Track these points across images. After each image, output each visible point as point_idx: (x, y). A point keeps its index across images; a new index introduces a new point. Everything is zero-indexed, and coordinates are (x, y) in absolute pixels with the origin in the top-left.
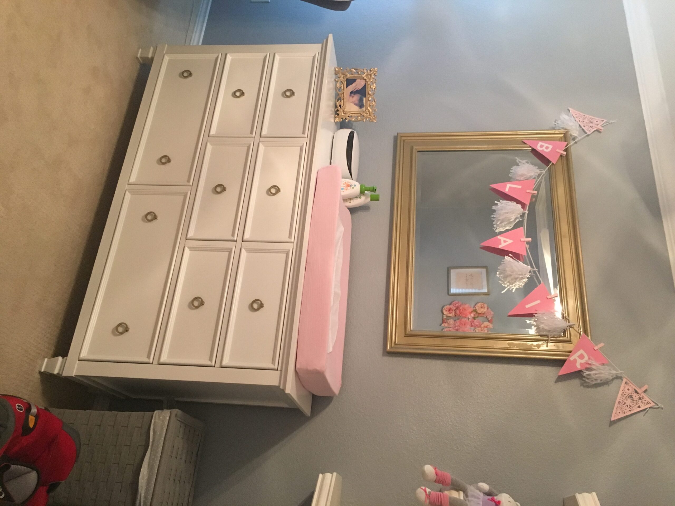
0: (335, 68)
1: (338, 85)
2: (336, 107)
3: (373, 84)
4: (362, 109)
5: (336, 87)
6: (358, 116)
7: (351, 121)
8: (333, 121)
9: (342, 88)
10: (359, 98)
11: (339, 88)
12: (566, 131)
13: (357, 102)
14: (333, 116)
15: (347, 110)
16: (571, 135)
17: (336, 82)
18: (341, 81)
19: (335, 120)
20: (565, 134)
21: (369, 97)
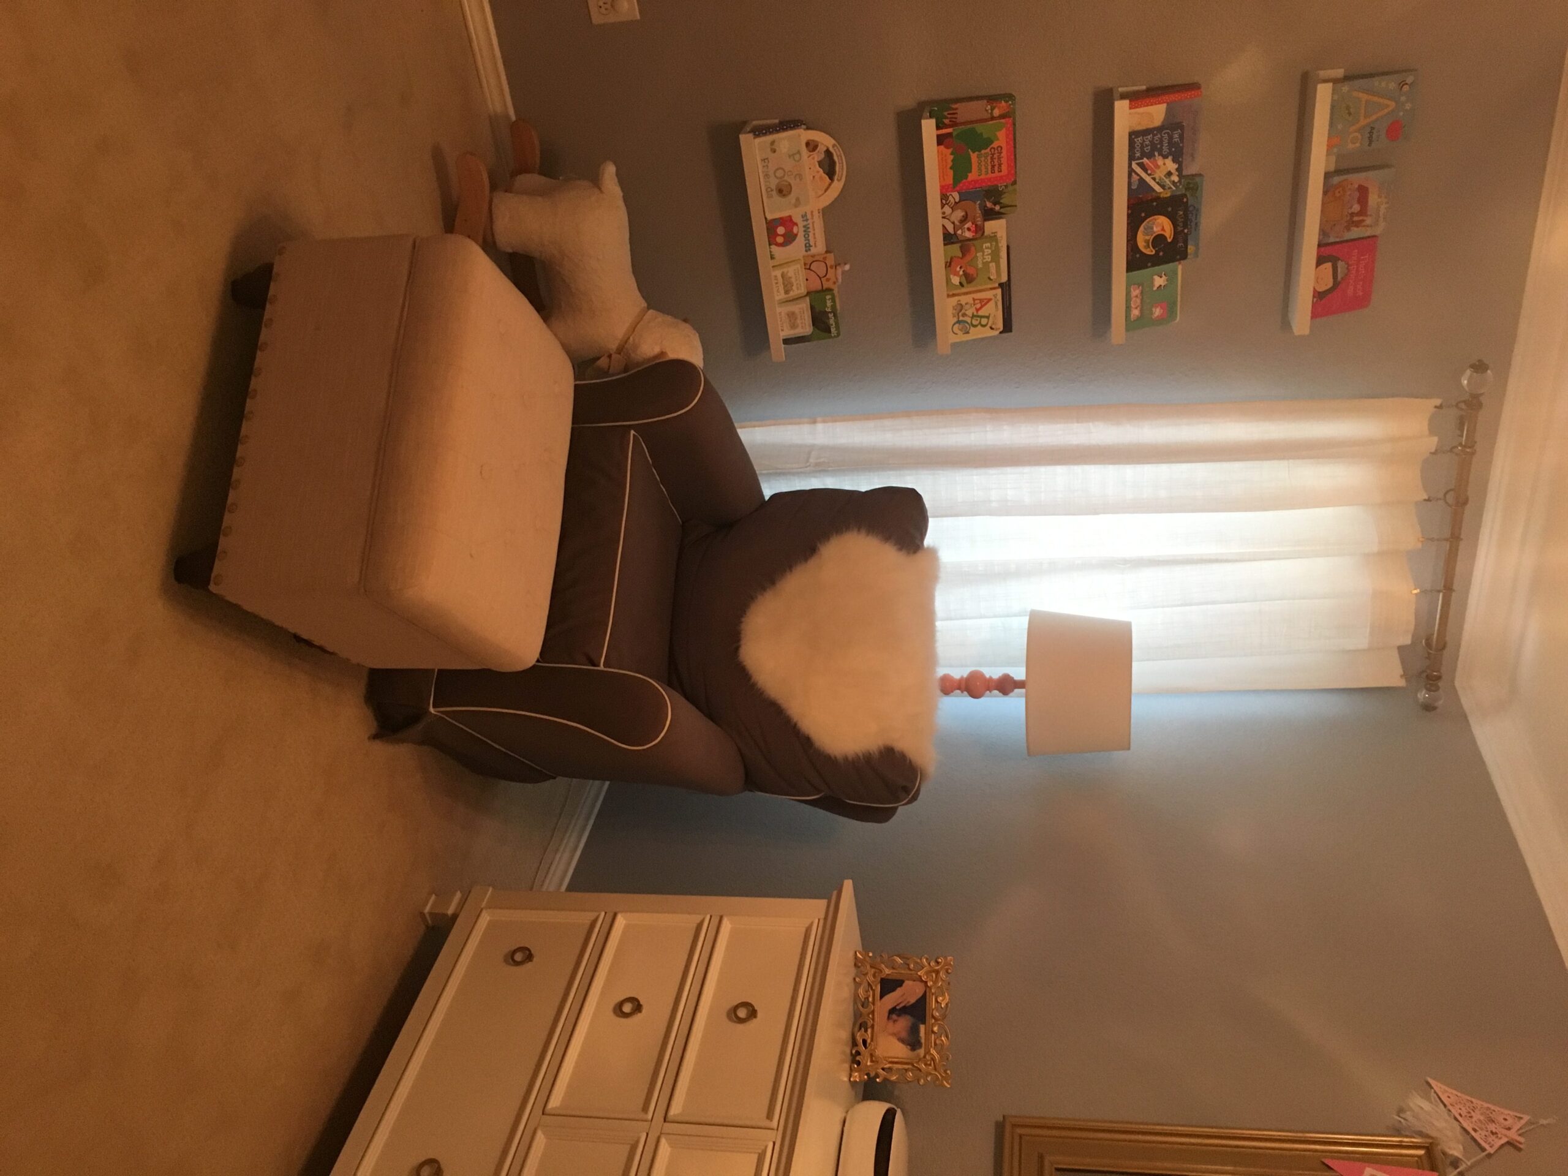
0: (856, 953)
1: (861, 991)
2: (854, 1043)
3: (943, 995)
4: (916, 1052)
5: (856, 996)
6: (906, 1070)
7: (888, 1080)
8: (846, 1079)
9: (871, 999)
10: (910, 1024)
11: (863, 1000)
12: (1431, 1141)
13: (904, 1035)
14: (847, 1066)
15: (878, 1053)
16: (1444, 1153)
17: (857, 985)
18: (869, 984)
19: (850, 1076)
20: (1429, 1149)
21: (933, 1024)
